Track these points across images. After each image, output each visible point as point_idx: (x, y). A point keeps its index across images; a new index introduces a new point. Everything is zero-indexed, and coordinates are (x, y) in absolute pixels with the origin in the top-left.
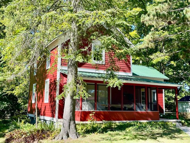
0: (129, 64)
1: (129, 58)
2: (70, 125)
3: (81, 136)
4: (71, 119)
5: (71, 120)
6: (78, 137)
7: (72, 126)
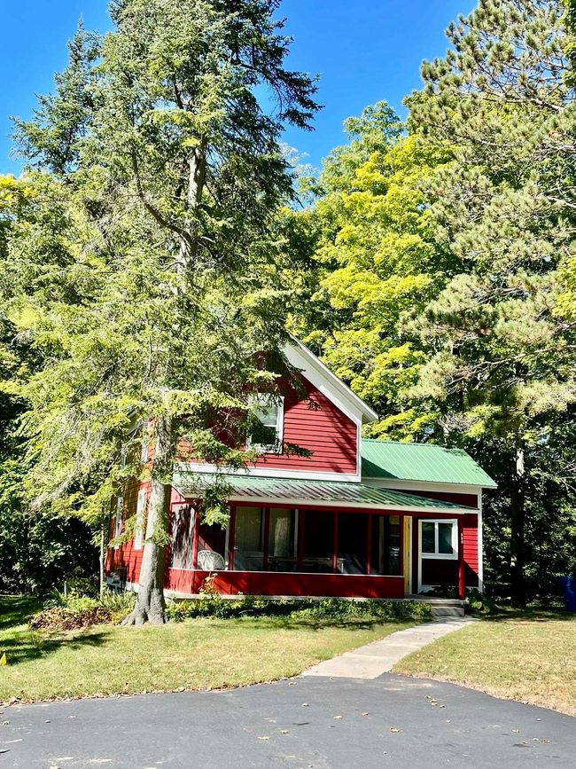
0: (352, 452)
1: (352, 434)
2: (150, 597)
3: (172, 620)
4: (153, 584)
5: (152, 587)
6: (164, 622)
7: (155, 600)
